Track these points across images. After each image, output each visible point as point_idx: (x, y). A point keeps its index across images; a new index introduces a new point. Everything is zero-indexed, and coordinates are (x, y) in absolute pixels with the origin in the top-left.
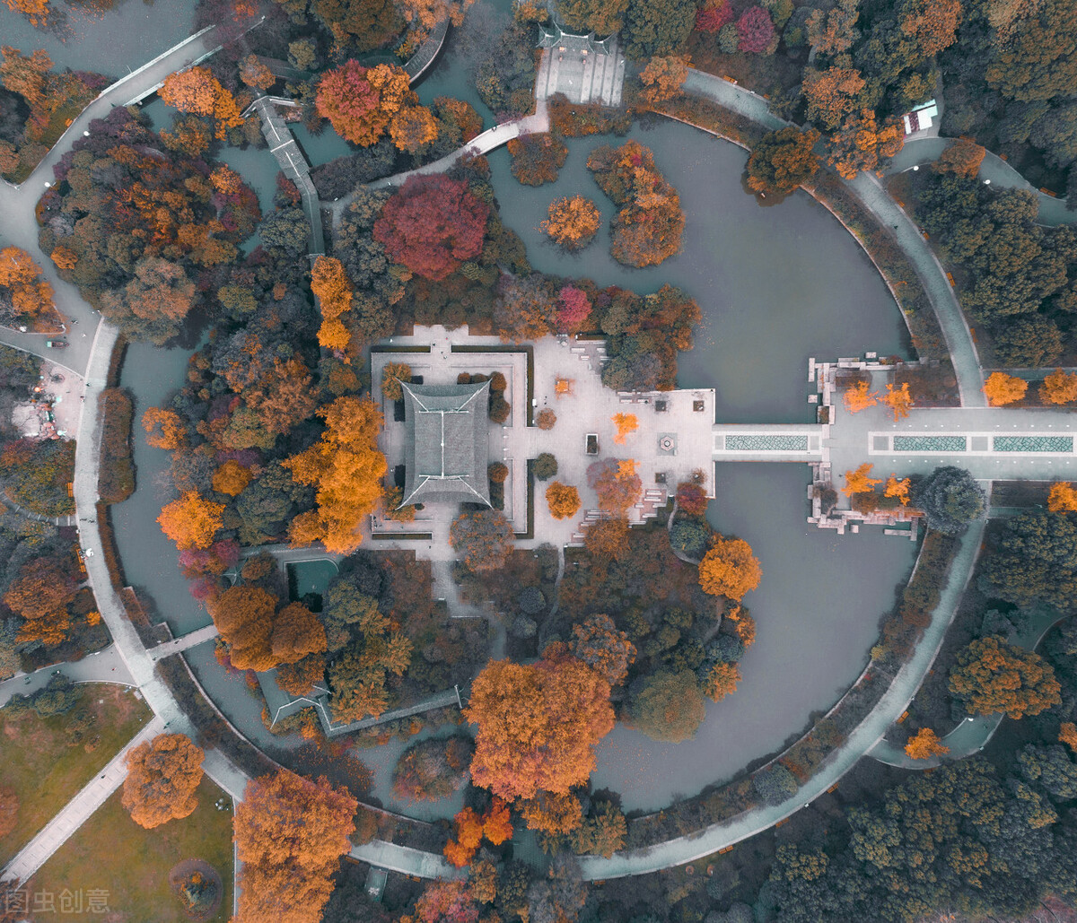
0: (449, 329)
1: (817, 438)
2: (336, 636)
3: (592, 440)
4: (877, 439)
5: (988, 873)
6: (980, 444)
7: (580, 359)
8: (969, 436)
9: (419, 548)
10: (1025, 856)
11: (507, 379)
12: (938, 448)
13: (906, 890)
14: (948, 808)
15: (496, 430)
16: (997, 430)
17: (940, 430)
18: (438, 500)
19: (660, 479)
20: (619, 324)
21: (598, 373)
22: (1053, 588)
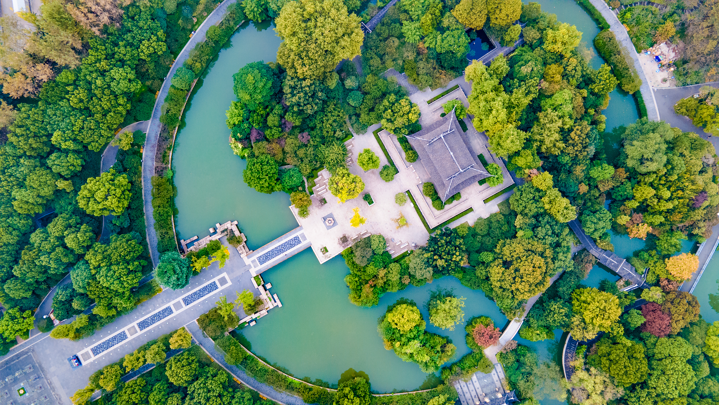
0: (480, 219)
1: (255, 267)
2: (451, 21)
3: (371, 202)
4: (226, 282)
5: (67, 96)
6: (178, 306)
7: (400, 241)
8: (185, 308)
9: (431, 94)
10: (55, 115)
11: (434, 209)
12: (195, 293)
13: (98, 65)
14: (98, 116)
15: (426, 178)
16: (175, 317)
17: (199, 303)
18: (436, 124)
19: (323, 201)
20: (391, 272)
21: (388, 239)
22: (105, 253)
